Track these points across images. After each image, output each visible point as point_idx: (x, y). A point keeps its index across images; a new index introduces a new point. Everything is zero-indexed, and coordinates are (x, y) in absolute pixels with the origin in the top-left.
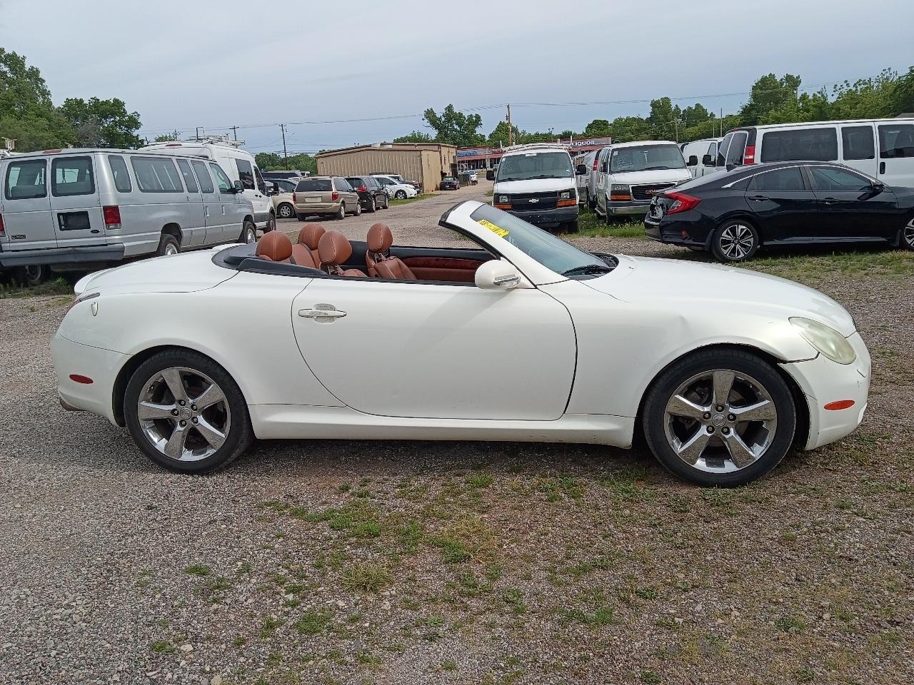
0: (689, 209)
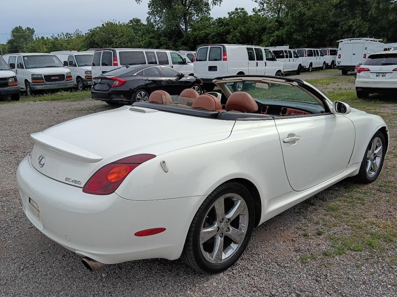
0: (123, 85)
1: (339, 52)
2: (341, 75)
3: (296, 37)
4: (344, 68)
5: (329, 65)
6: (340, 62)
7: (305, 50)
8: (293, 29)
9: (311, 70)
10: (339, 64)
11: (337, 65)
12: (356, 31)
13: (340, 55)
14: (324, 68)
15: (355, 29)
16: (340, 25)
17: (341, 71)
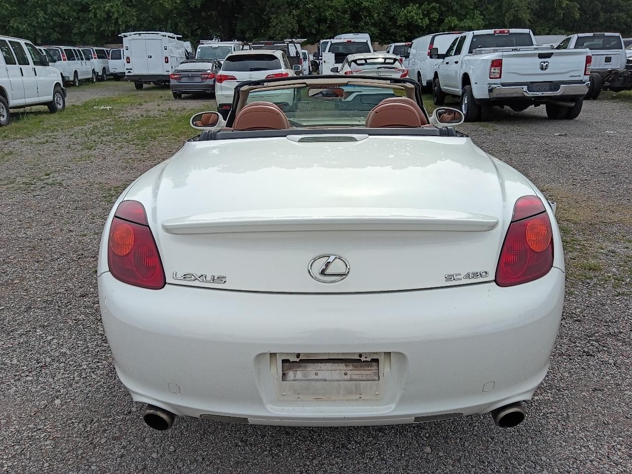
1: (126, 54)
2: (133, 91)
3: (18, 26)
4: (140, 79)
5: (100, 76)
6: (131, 69)
7: (61, 49)
8: (5, 11)
9: (77, 84)
10: (129, 72)
11: (126, 74)
12: (120, 21)
13: (128, 58)
14: (95, 80)
15: (117, 19)
16: (90, 9)
17: (133, 84)
